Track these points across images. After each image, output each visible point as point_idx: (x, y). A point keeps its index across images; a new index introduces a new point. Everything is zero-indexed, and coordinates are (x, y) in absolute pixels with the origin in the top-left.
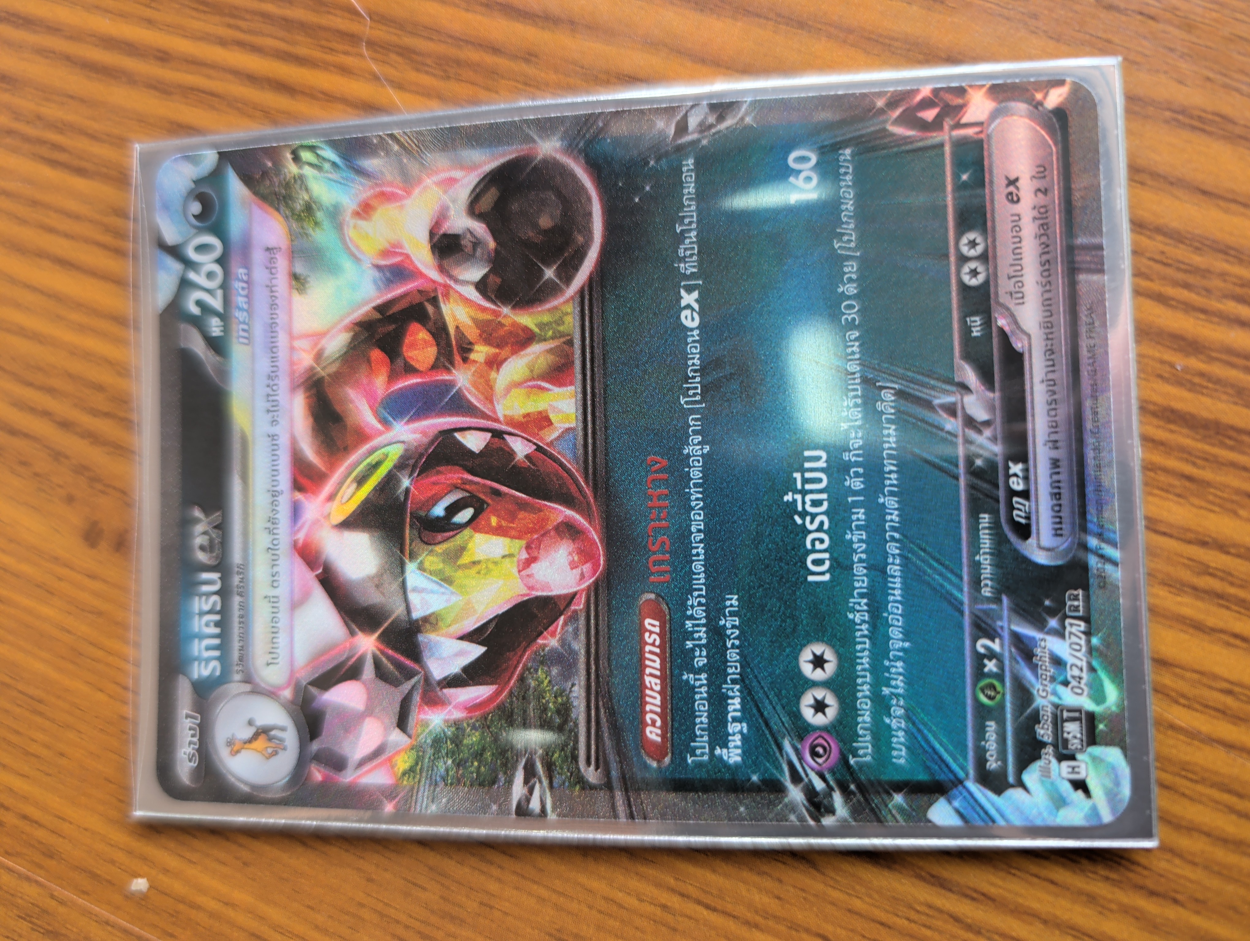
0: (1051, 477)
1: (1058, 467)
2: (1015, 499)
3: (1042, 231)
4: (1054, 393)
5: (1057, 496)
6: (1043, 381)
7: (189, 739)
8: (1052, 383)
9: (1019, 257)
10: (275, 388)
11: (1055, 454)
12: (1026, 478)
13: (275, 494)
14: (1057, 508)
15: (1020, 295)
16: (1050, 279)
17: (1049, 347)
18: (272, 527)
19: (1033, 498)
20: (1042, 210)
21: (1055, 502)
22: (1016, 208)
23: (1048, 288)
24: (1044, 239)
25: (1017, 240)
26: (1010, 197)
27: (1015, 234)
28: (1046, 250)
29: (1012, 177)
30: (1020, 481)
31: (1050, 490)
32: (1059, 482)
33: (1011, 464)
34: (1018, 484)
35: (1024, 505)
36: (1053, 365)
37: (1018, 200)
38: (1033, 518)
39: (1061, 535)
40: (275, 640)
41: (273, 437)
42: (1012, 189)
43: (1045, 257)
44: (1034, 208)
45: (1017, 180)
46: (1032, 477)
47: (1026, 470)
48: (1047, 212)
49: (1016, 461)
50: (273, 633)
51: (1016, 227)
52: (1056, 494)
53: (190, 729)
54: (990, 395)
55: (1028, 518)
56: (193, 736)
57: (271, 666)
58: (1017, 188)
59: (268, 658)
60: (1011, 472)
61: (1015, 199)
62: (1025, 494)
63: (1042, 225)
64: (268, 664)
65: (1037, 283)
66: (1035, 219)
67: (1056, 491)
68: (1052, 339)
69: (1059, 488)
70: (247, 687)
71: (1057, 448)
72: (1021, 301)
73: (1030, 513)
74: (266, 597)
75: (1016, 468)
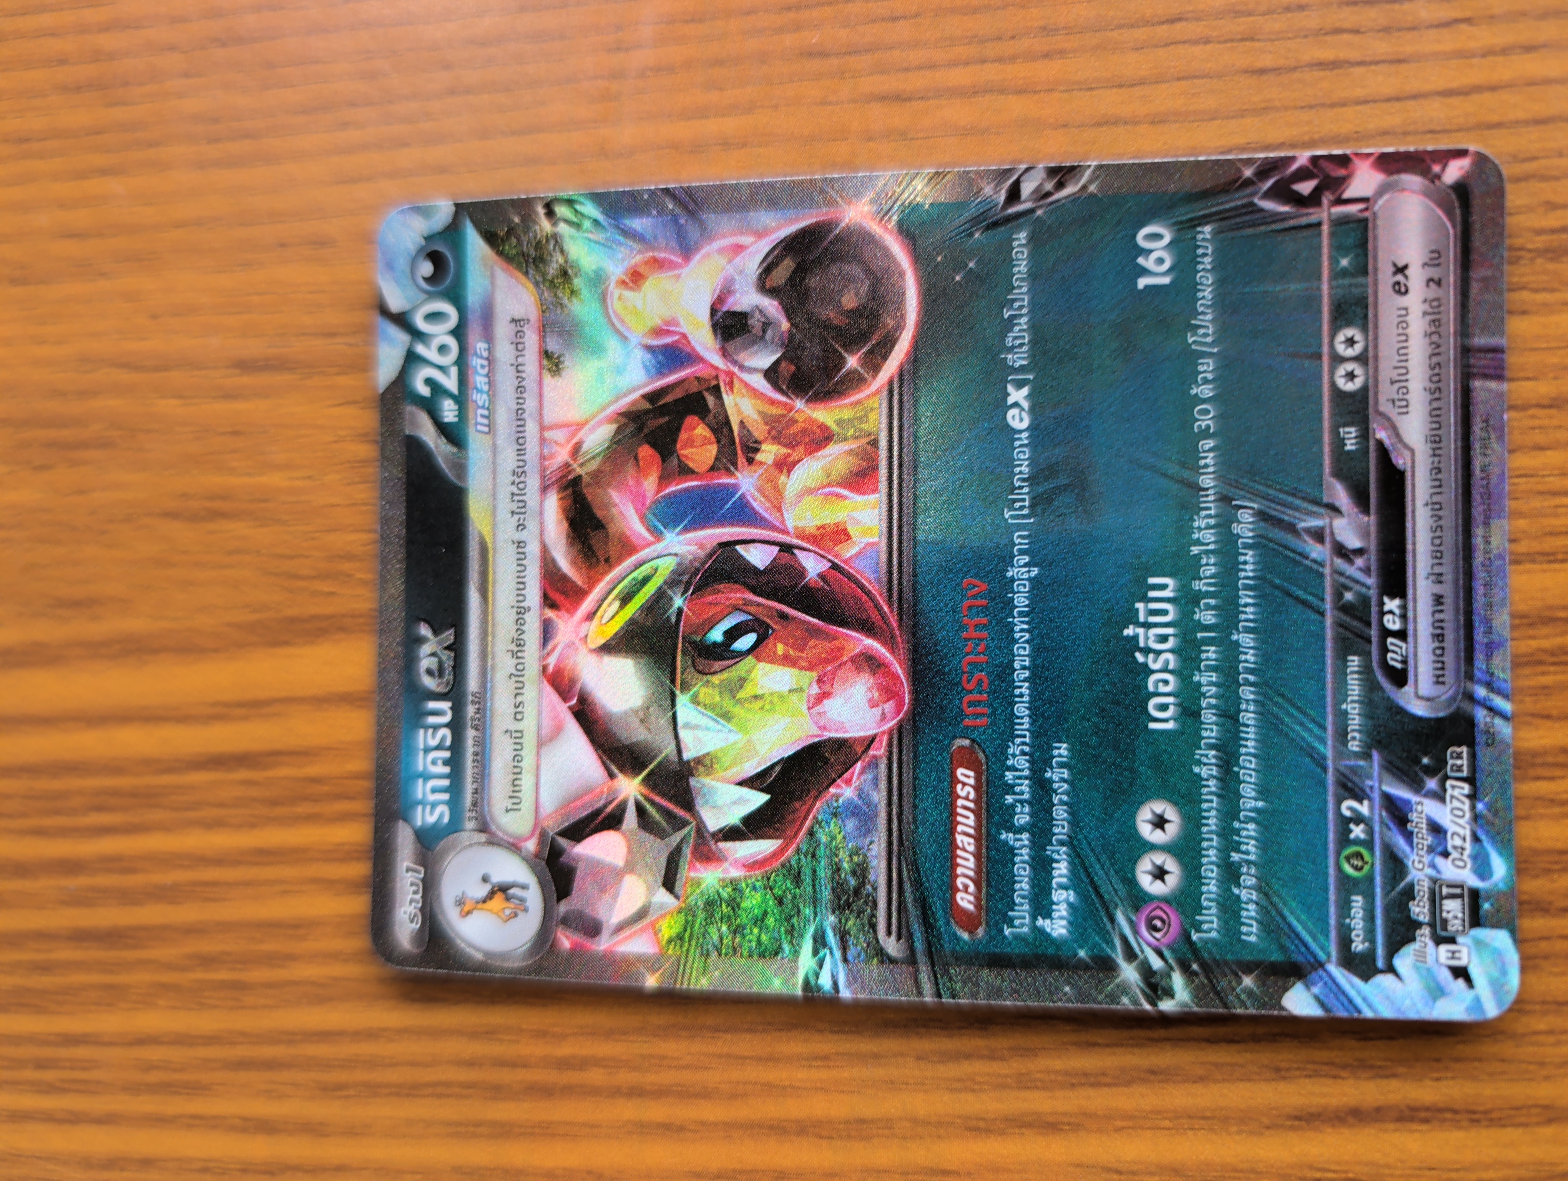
0: (1433, 615)
1: (1442, 604)
2: (1390, 640)
3: (1433, 329)
4: (1440, 518)
5: (1439, 637)
6: (1427, 504)
7: (410, 896)
8: (1437, 507)
9: (1404, 358)
10: (521, 486)
11: (1438, 589)
12: (1404, 617)
13: (521, 612)
14: (1438, 652)
15: (1404, 403)
16: (1440, 385)
17: (1436, 465)
18: (516, 649)
19: (1410, 639)
20: (1435, 304)
21: (1437, 644)
22: (1404, 301)
23: (1437, 395)
24: (1435, 338)
25: (1403, 338)
26: (1397, 287)
27: (1401, 331)
28: (1437, 351)
29: (1401, 264)
30: (1397, 620)
31: (1431, 630)
32: (1442, 621)
33: (1386, 599)
34: (1394, 622)
35: (1401, 648)
36: (1440, 486)
37: (1406, 292)
38: (1411, 662)
39: (1443, 683)
40: (516, 782)
41: (520, 544)
42: (1399, 277)
43: (1435, 360)
44: (1425, 301)
45: (1406, 267)
46: (1410, 614)
47: (1404, 607)
48: (1439, 306)
49: (1392, 596)
50: (515, 773)
51: (1403, 323)
52: (1438, 635)
53: (412, 884)
54: (1366, 519)
55: (1405, 662)
56: (415, 892)
57: (511, 813)
58: (1406, 277)
59: (509, 804)
60: (1386, 608)
61: (1403, 289)
62: (1401, 635)
63: (1434, 321)
64: (507, 811)
65: (1425, 389)
66: (1425, 313)
67: (1439, 631)
68: (1439, 455)
69: (1442, 628)
70: (483, 837)
71: (1440, 582)
72: (1404, 410)
73: (1407, 657)
74: (506, 732)
75: (1392, 604)
